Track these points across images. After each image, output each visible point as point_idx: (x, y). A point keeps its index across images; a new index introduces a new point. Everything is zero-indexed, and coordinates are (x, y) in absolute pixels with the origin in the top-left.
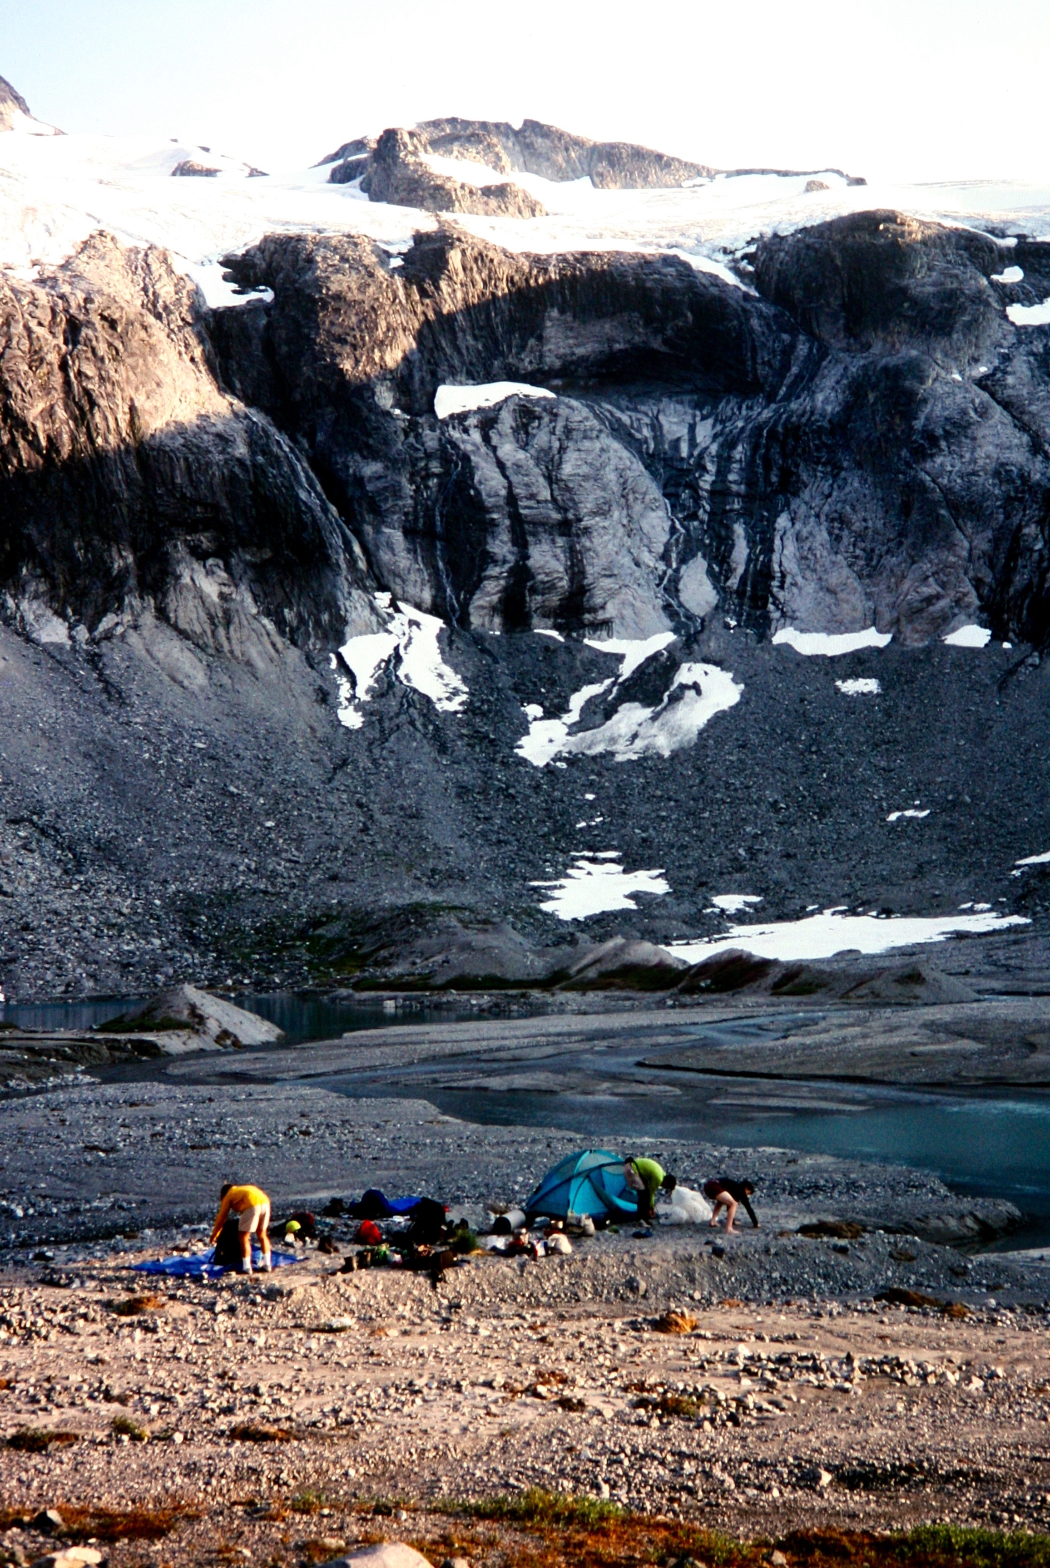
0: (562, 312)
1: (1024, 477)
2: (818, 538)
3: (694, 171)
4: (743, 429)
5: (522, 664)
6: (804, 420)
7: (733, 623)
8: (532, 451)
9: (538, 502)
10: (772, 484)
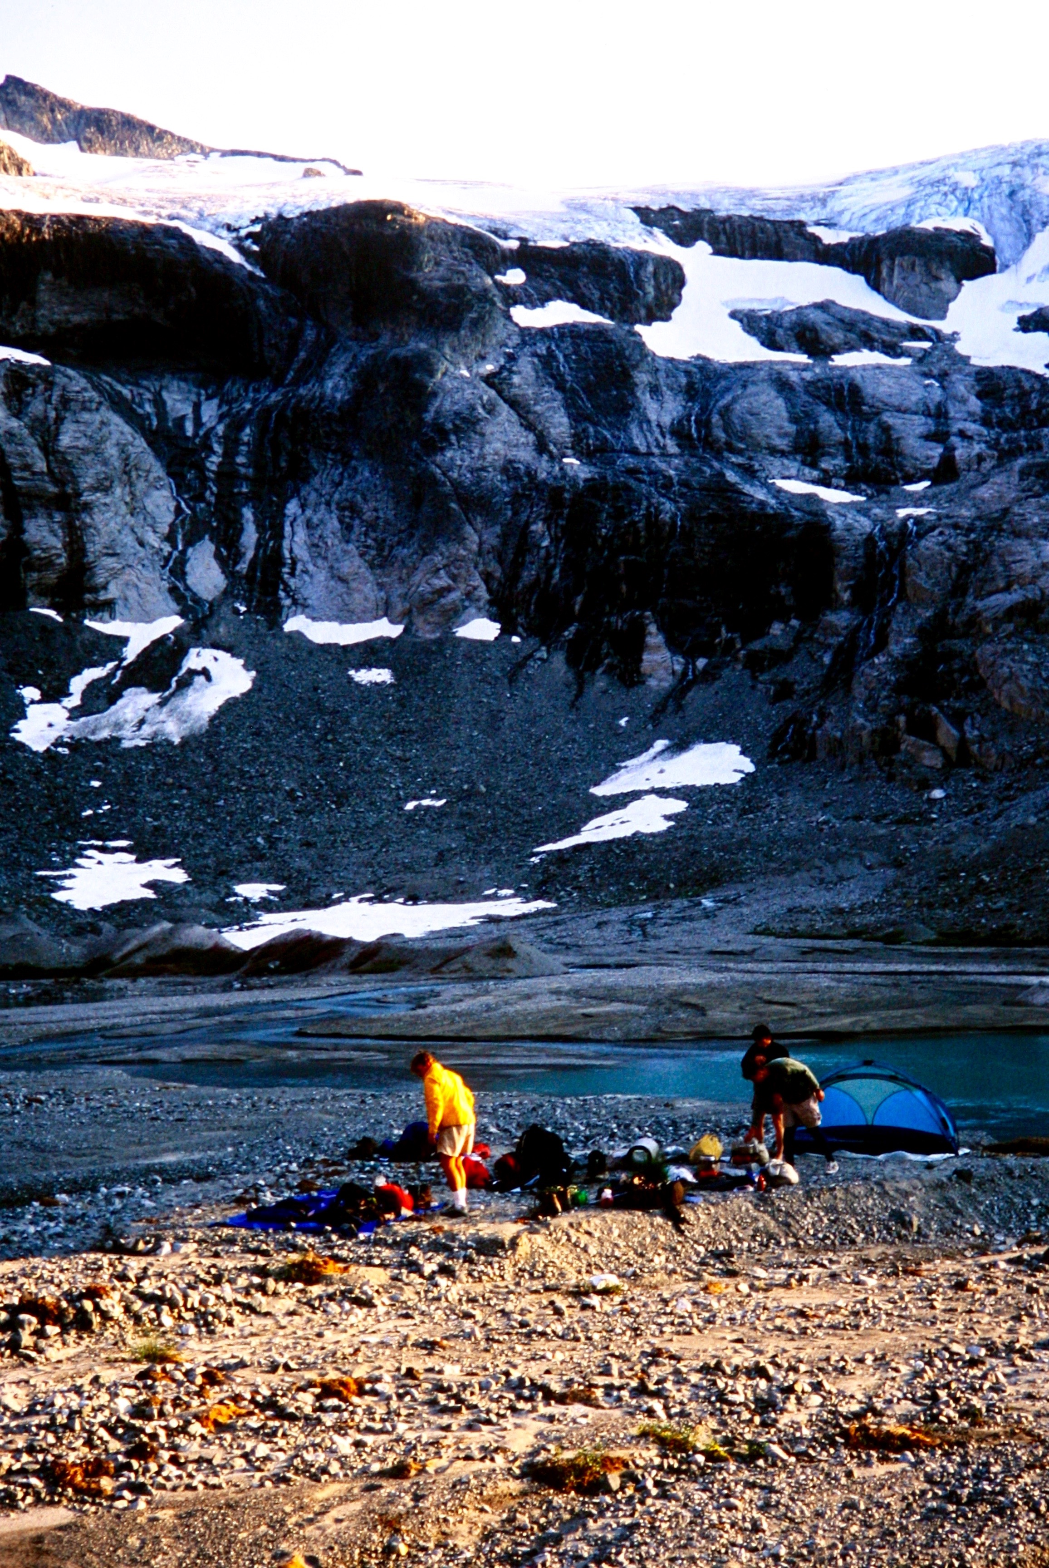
0: (56, 276)
1: (531, 474)
2: (329, 525)
3: (186, 147)
4: (250, 411)
5: (17, 645)
6: (313, 406)
7: (243, 609)
8: (26, 420)
9: (34, 473)
10: (280, 469)
